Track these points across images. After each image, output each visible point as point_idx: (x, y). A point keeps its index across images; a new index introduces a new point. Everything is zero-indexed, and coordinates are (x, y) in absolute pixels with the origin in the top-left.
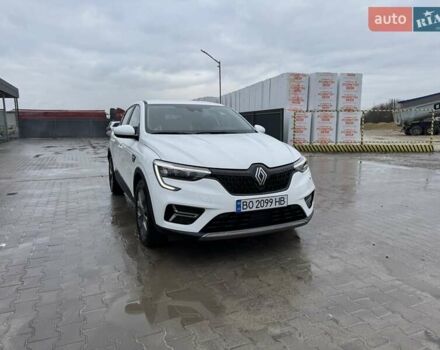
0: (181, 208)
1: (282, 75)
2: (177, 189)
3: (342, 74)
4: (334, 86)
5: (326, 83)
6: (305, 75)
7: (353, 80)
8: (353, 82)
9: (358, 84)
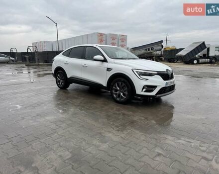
0: (148, 86)
1: (94, 33)
2: (147, 79)
3: (120, 35)
4: (117, 40)
5: (113, 39)
6: (104, 34)
7: (123, 38)
8: (124, 39)
9: (126, 40)
